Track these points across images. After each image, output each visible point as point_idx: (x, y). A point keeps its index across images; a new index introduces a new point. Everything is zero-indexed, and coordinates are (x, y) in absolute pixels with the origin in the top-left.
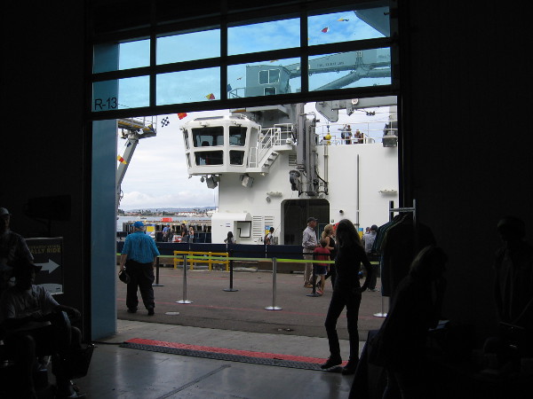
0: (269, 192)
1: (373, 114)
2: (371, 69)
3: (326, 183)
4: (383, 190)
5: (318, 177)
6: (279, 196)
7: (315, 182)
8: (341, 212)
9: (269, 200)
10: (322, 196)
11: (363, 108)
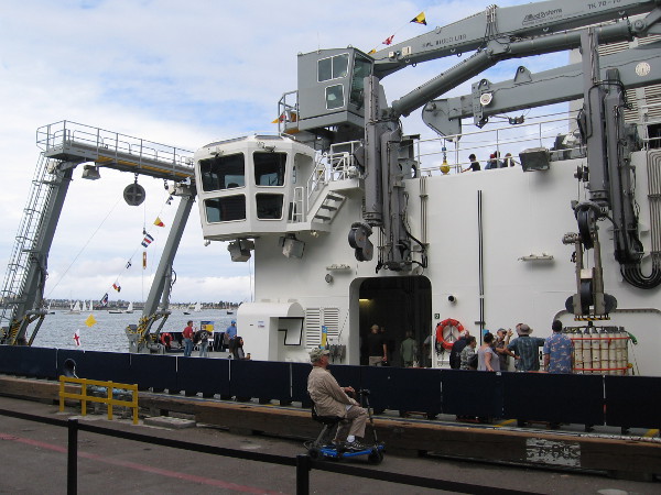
0: (329, 266)
1: (521, 120)
2: (512, 41)
3: (424, 247)
4: (527, 255)
5: (409, 235)
6: (346, 271)
7: (403, 245)
8: (451, 299)
9: (330, 280)
10: (417, 270)
11: (503, 111)
